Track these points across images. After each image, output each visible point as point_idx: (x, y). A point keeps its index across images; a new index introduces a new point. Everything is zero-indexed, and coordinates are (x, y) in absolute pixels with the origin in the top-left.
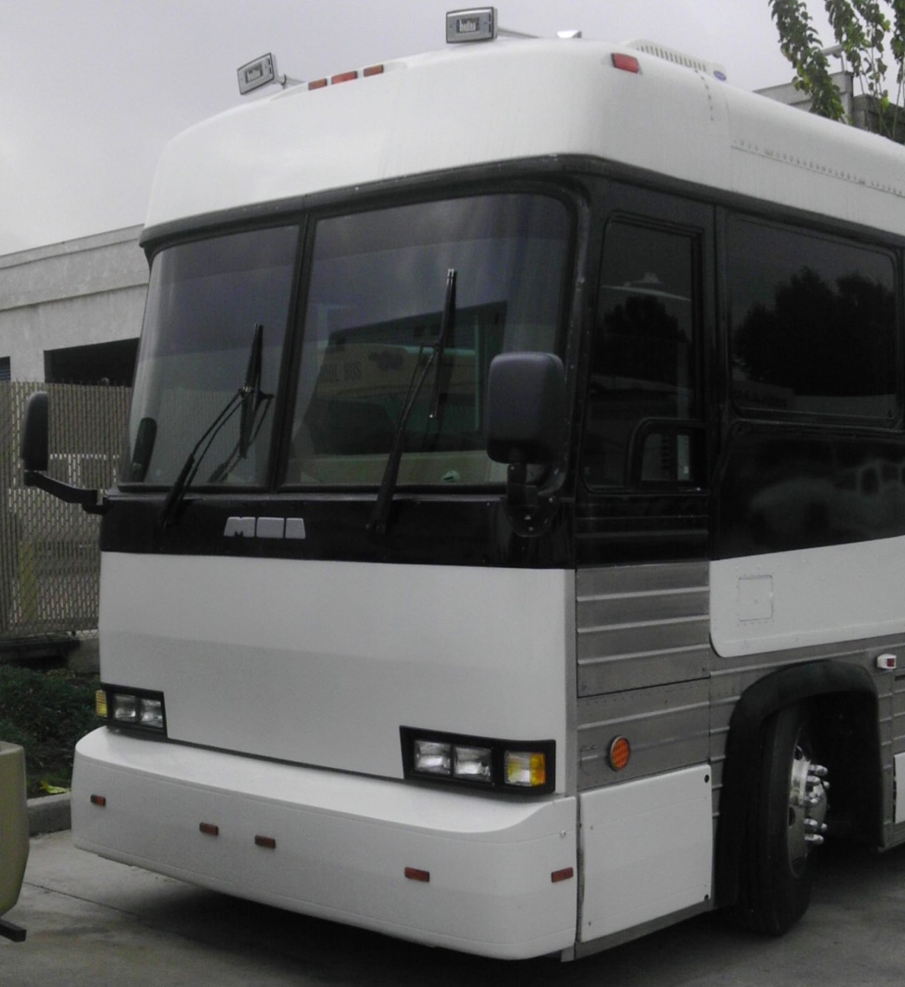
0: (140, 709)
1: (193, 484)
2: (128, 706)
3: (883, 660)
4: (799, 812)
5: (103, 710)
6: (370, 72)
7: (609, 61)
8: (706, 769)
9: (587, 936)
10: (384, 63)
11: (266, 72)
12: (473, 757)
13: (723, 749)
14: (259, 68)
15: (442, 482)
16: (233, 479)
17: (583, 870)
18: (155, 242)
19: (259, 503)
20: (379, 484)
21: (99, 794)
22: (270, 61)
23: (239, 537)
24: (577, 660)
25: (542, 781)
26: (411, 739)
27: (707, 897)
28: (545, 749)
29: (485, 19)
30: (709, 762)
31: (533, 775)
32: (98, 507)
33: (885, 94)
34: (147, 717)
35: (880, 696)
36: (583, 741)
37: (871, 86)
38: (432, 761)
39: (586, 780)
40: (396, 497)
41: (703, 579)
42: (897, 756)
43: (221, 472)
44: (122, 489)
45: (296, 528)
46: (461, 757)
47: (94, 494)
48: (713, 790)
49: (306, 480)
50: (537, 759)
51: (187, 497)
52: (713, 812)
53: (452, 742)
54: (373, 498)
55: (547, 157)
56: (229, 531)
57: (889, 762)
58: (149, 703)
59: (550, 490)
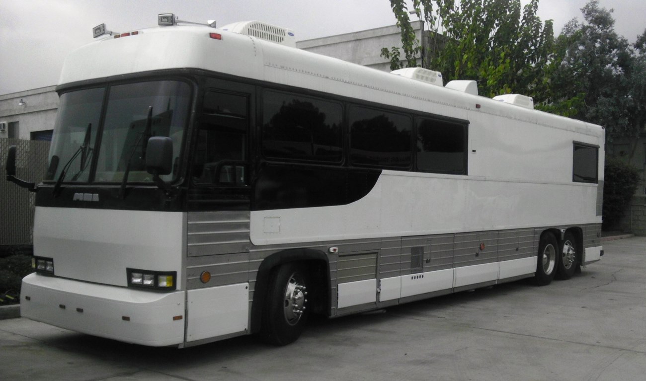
0: (46, 265)
1: (64, 181)
2: (42, 264)
3: (332, 250)
4: (290, 302)
5: (34, 266)
6: (134, 33)
7: (209, 35)
8: (247, 284)
9: (189, 339)
10: (138, 31)
11: (102, 30)
12: (149, 278)
13: (256, 278)
14: (99, 29)
15: (144, 182)
16: (79, 180)
17: (187, 317)
18: (62, 90)
19: (85, 188)
20: (121, 182)
21: (28, 296)
22: (103, 27)
23: (78, 200)
24: (187, 243)
25: (171, 285)
26: (130, 272)
27: (246, 329)
28: (173, 274)
29: (170, 18)
30: (248, 282)
31: (167, 283)
32: (35, 189)
33: (436, 30)
34: (48, 268)
35: (330, 262)
36: (188, 273)
37: (431, 27)
38: (137, 280)
39: (189, 285)
40: (127, 186)
41: (249, 218)
42: (339, 284)
43: (75, 177)
44: (45, 183)
45: (96, 197)
46: (146, 278)
47: (33, 185)
48: (249, 292)
49: (101, 180)
50: (170, 278)
51: (62, 186)
52: (249, 299)
53: (144, 273)
54: (119, 187)
55: (182, 68)
56: (75, 199)
57: (336, 286)
58: (49, 262)
59: (178, 185)
